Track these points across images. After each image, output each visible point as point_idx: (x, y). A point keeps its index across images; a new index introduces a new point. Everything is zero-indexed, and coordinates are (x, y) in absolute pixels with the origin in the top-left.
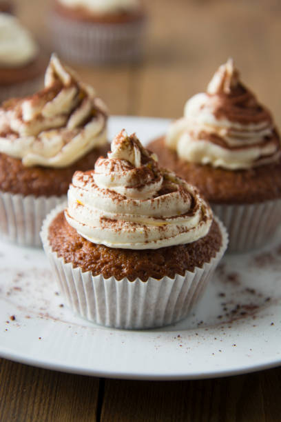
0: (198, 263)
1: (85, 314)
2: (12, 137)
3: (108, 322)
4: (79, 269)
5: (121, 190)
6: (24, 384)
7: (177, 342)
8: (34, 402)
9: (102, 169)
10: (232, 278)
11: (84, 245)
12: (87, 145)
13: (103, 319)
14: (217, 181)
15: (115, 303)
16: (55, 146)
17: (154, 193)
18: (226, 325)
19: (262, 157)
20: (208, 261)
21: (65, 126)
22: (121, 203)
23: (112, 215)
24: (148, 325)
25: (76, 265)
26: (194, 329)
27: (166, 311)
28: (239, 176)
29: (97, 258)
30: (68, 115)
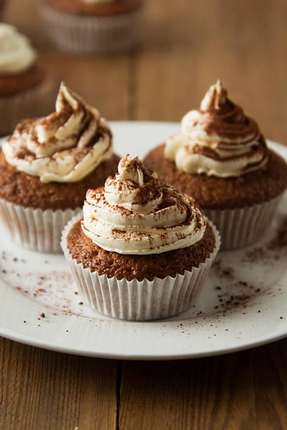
0: (194, 263)
1: (102, 310)
2: (30, 158)
3: (121, 316)
4: (96, 273)
5: (128, 206)
6: (55, 370)
7: (180, 330)
8: (65, 383)
9: (111, 189)
10: (227, 273)
11: (99, 253)
12: (95, 162)
13: (117, 313)
14: (211, 189)
15: (127, 300)
16: (68, 165)
17: (155, 207)
18: (221, 314)
19: (249, 166)
20: (204, 261)
21: (75, 146)
22: (129, 217)
23: (121, 227)
24: (155, 317)
25: (93, 269)
26: (194, 318)
27: (170, 304)
28: (230, 183)
29: (111, 263)
30: (77, 137)
